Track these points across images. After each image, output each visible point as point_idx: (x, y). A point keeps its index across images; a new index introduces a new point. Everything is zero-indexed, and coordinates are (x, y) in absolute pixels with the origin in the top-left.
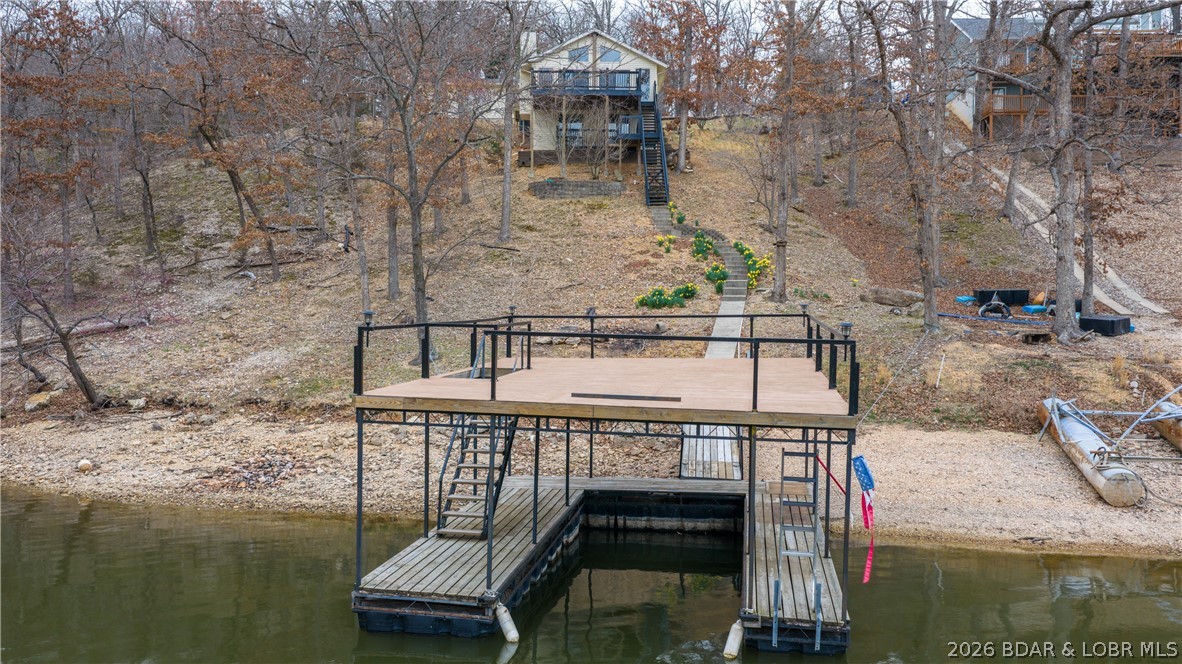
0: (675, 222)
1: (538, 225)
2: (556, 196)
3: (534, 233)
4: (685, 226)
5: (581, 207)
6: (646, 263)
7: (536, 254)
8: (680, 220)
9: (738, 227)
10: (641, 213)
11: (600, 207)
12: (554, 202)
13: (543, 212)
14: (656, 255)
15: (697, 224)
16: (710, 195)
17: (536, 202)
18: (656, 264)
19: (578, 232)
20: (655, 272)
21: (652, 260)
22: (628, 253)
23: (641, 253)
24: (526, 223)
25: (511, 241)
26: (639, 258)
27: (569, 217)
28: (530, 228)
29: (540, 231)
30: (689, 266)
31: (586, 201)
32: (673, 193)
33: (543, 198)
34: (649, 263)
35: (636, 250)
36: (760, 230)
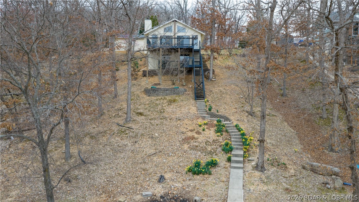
0: (207, 110)
1: (146, 112)
2: (155, 95)
3: (143, 117)
4: (212, 113)
5: (165, 101)
6: (193, 138)
7: (141, 132)
8: (210, 110)
9: (236, 112)
10: (192, 104)
11: (174, 101)
12: (153, 98)
13: (148, 104)
14: (198, 133)
15: (218, 112)
16: (223, 94)
17: (146, 99)
18: (197, 138)
19: (163, 116)
20: (197, 144)
21: (196, 136)
22: (185, 130)
23: (191, 131)
24: (139, 111)
25: (131, 123)
26: (190, 134)
27: (160, 107)
28: (141, 114)
29: (145, 116)
30: (214, 140)
31: (168, 98)
32: (207, 93)
33: (149, 96)
34: (194, 138)
35: (189, 129)
36: (247, 114)
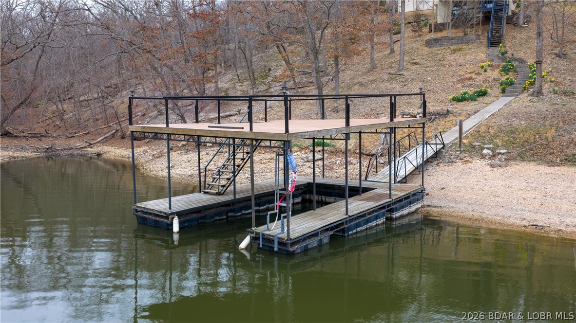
0: (500, 55)
1: (422, 62)
2: (437, 46)
3: (417, 66)
4: (505, 57)
5: (449, 50)
6: (470, 78)
7: (413, 77)
8: (504, 54)
10: (483, 52)
11: (460, 50)
12: (435, 49)
13: (427, 55)
14: (477, 74)
15: (512, 55)
17: (425, 50)
18: (475, 79)
19: (441, 64)
20: (473, 83)
21: (474, 76)
22: (463, 73)
23: (470, 73)
24: (415, 61)
25: (403, 71)
26: (468, 76)
27: (440, 56)
28: (416, 64)
29: (421, 64)
31: (452, 48)
33: (430, 47)
34: (472, 78)
35: (468, 71)
